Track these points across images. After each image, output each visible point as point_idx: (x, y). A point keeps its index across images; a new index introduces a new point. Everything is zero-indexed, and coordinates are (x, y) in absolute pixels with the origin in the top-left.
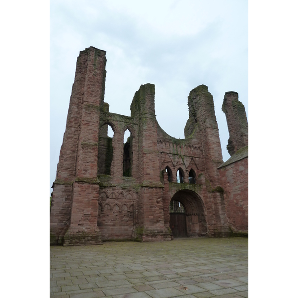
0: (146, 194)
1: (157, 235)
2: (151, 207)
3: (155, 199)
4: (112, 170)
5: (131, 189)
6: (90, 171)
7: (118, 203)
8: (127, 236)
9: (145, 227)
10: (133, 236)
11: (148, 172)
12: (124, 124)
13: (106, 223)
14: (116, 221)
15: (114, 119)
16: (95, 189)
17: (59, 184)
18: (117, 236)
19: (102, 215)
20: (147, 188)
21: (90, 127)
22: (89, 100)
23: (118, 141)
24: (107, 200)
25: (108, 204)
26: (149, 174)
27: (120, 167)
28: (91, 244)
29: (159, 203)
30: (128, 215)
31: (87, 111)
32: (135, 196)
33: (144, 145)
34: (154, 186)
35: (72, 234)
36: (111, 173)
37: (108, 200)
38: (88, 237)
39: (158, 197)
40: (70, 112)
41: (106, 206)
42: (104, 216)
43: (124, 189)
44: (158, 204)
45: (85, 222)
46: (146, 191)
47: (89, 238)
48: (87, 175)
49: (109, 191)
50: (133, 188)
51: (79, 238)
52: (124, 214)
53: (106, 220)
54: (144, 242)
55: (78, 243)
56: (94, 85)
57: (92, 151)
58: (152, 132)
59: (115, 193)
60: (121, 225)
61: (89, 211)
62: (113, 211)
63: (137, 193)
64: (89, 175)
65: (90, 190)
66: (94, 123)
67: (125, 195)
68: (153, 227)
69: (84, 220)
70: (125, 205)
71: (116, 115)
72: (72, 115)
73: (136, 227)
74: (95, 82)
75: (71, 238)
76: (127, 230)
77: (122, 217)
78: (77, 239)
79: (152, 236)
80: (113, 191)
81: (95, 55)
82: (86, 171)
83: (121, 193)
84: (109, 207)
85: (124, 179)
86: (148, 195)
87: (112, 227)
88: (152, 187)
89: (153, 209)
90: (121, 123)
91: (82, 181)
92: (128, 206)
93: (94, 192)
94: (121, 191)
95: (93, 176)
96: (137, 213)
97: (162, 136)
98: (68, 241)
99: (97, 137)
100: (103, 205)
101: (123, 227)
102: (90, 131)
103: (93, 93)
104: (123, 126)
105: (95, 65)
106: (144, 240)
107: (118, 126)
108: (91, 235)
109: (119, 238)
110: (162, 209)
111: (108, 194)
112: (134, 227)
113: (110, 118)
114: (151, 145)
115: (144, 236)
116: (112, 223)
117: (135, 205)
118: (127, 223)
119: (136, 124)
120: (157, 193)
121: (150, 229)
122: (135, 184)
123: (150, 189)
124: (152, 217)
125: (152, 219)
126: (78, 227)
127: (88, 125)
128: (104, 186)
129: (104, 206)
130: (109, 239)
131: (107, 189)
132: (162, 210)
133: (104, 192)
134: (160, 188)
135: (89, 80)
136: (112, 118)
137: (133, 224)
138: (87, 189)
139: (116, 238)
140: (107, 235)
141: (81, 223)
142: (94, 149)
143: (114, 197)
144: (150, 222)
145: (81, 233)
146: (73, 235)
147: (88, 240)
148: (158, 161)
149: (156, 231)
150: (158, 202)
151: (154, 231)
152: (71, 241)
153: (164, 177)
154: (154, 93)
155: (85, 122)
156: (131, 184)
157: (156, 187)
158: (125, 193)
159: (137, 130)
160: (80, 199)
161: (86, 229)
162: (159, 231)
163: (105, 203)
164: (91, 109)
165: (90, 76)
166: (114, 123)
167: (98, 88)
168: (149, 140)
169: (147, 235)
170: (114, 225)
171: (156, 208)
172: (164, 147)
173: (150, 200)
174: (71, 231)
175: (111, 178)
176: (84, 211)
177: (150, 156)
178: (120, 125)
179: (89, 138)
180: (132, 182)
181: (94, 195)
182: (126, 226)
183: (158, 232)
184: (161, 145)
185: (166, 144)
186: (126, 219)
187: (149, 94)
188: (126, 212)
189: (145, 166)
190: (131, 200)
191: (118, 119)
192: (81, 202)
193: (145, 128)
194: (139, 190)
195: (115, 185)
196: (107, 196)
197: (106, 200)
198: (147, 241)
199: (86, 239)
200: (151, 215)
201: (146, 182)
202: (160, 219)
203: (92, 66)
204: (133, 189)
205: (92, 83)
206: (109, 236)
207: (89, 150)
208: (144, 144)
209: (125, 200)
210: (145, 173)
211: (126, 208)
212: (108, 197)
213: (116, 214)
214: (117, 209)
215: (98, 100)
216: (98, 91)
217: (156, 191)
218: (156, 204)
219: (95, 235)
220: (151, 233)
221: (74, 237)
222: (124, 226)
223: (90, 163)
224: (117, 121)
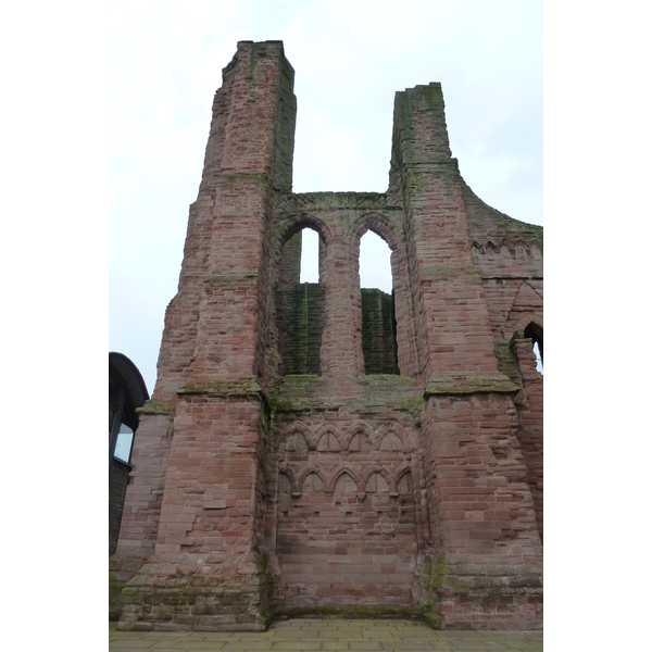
0: (443, 425)
1: (510, 599)
2: (471, 473)
3: (483, 440)
4: (324, 357)
5: (393, 415)
6: (230, 359)
7: (349, 465)
8: (391, 593)
9: (451, 558)
10: (415, 594)
11: (446, 340)
12: (354, 215)
13: (311, 543)
14: (349, 535)
15: (323, 205)
16: (242, 416)
17: (153, 414)
18: (351, 592)
19: (297, 511)
20: (446, 401)
21: (234, 232)
22: (235, 164)
23: (338, 265)
24: (311, 457)
25: (313, 472)
26: (450, 350)
27: (351, 345)
28: (218, 628)
29: (505, 457)
30: (395, 510)
31: (227, 192)
32: (413, 438)
33: (419, 257)
34: (472, 389)
35: (151, 581)
36: (323, 368)
37: (314, 460)
38: (206, 595)
39: (495, 432)
40: (194, 213)
41: (309, 479)
42: (303, 516)
43: (367, 415)
44: (502, 462)
45: (206, 538)
46: (440, 412)
47: (213, 601)
48: (222, 374)
49: (314, 428)
50: (403, 410)
51: (174, 600)
52: (376, 508)
53: (312, 532)
54: (449, 627)
55: (168, 619)
56: (249, 124)
57: (237, 298)
58: (448, 213)
59: (338, 430)
60: (367, 551)
61: (220, 495)
62: (336, 497)
63: (418, 425)
64: (226, 374)
65: (226, 421)
66: (246, 220)
67: (372, 437)
68: (487, 558)
69: (205, 529)
70: (377, 472)
71: (329, 194)
72: (199, 219)
73: (428, 560)
74: (251, 117)
75: (146, 599)
76: (392, 571)
77: (370, 521)
78: (166, 602)
79: (487, 603)
80: (329, 426)
81: (252, 58)
82: (216, 359)
83: (360, 432)
84: (319, 485)
85: (367, 383)
86: (451, 425)
87: (333, 558)
88: (465, 396)
89: (482, 482)
90: (345, 212)
91: (199, 394)
92: (392, 477)
93: (241, 428)
94: (356, 422)
95: (240, 374)
96: (423, 501)
97: (494, 228)
98: (134, 608)
99: (258, 257)
100: (297, 475)
101: (375, 558)
102: (235, 244)
103: (246, 144)
104: (353, 219)
105: (250, 78)
106: (448, 620)
107: (336, 222)
108: (219, 590)
109: (362, 601)
110: (521, 480)
111: (313, 437)
112: (420, 558)
113: (309, 206)
114: (449, 253)
115: (450, 602)
116: (333, 544)
117: (413, 471)
118: (393, 541)
119: (394, 208)
120: (491, 416)
121: (473, 567)
122: (410, 395)
123: (459, 404)
124: (479, 516)
125: (478, 525)
126: (181, 556)
127: (230, 226)
128: (294, 411)
129: (302, 480)
130: (321, 604)
131: (307, 420)
132: (524, 485)
133: (296, 431)
134: (501, 394)
135: (234, 116)
136: (317, 206)
137: (414, 545)
138: (215, 417)
139: (347, 601)
140: (312, 590)
141: (190, 540)
142: (243, 290)
143: (335, 446)
144: (473, 535)
145: (184, 581)
146: (155, 586)
147: (208, 611)
148: (479, 300)
149: (505, 580)
150: (498, 452)
151: (496, 580)
152: (145, 610)
153: (517, 360)
154: (442, 105)
155: (221, 220)
156: (393, 397)
157: (482, 394)
158: (374, 430)
159: (399, 224)
160: (193, 453)
161: (208, 562)
162: (520, 579)
163: (302, 471)
164: (238, 183)
165: (239, 106)
166: (321, 216)
167: (260, 129)
168: (437, 236)
169: (463, 598)
170: (341, 551)
171: (495, 477)
172: (509, 262)
173: (462, 444)
174: (153, 571)
175: (321, 384)
176: (204, 495)
177: (447, 288)
178: (342, 218)
179: (233, 262)
180: (399, 390)
181: (240, 439)
182: (389, 552)
183: (514, 585)
184: (495, 257)
185: (512, 252)
186: (385, 525)
187: (423, 112)
188: (385, 499)
189: (429, 324)
190: (401, 455)
191: (335, 204)
192: (195, 463)
193: (418, 204)
194: (423, 415)
195: (335, 404)
196: (308, 443)
197: (306, 459)
198: (467, 627)
199: (200, 603)
200: (475, 508)
201: (440, 379)
202: (516, 524)
203: (244, 82)
204: (403, 415)
205: (243, 121)
206: (321, 595)
207: (228, 295)
208: (421, 253)
209: (378, 455)
210: (433, 348)
211: (382, 486)
212: (312, 449)
213: (346, 508)
214: (348, 488)
215: (262, 159)
216: (260, 136)
217: (485, 410)
218: (493, 459)
219: (235, 587)
220: (482, 588)
221: (156, 595)
222: (379, 552)
223: (229, 336)
224: (333, 209)
